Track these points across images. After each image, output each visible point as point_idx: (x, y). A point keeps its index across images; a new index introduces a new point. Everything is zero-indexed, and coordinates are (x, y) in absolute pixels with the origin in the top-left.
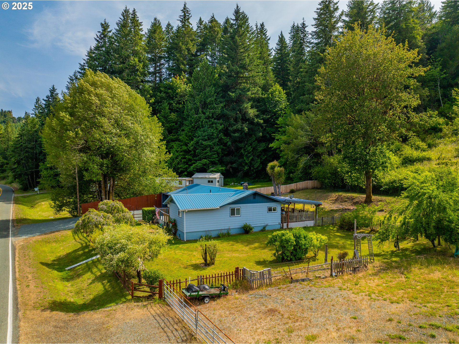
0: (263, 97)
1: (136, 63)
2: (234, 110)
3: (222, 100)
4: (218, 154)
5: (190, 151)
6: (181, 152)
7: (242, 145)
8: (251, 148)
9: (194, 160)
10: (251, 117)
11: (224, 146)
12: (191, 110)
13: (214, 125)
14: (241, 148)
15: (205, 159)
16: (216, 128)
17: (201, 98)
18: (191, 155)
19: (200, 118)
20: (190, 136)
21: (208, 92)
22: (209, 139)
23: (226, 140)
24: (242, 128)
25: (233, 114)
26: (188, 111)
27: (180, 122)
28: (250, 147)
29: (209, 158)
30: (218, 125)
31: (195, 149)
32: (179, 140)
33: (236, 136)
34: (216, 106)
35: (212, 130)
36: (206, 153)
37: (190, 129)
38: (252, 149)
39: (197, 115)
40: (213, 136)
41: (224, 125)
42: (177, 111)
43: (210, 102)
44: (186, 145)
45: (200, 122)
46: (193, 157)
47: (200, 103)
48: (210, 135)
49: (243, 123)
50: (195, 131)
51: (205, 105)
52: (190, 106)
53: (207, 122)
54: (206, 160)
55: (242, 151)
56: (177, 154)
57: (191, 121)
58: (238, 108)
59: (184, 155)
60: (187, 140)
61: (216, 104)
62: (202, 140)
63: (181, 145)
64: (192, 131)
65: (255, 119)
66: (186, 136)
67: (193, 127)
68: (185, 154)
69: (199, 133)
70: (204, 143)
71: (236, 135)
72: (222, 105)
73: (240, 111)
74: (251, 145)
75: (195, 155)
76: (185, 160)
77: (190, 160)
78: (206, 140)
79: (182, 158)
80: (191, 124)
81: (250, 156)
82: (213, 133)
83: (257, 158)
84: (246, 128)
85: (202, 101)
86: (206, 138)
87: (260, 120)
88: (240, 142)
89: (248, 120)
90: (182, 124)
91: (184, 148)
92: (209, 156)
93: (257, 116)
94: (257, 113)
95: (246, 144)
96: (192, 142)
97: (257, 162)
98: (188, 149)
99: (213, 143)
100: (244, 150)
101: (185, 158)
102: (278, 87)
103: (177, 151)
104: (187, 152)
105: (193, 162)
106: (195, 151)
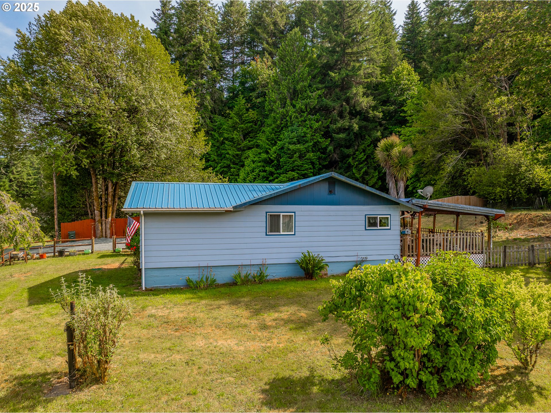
0: (383, 80)
1: (200, 43)
2: (338, 99)
3: (320, 86)
4: (313, 163)
5: (273, 161)
6: (260, 162)
7: (350, 151)
8: (365, 155)
9: (278, 173)
10: (363, 109)
11: (322, 153)
12: (275, 102)
13: (307, 122)
14: (348, 156)
15: (293, 170)
16: (311, 127)
17: (288, 83)
18: (273, 166)
19: (287, 112)
20: (273, 139)
21: (299, 75)
22: (299, 143)
23: (325, 143)
24: (350, 127)
25: (337, 105)
26: (270, 105)
27: (261, 121)
28: (363, 154)
29: (298, 170)
30: (313, 122)
31: (279, 156)
32: (258, 146)
33: (340, 138)
34: (310, 94)
35: (305, 129)
36: (294, 162)
37: (273, 129)
38: (365, 157)
39: (284, 107)
40: (305, 139)
41: (322, 122)
42: (258, 108)
43: (302, 88)
44: (267, 153)
45: (288, 118)
46: (276, 170)
47: (288, 91)
48: (300, 136)
49: (351, 119)
50: (280, 131)
51: (295, 94)
52: (274, 96)
53: (297, 118)
54: (294, 173)
55: (350, 160)
56: (253, 166)
57: (275, 118)
58: (343, 97)
59: (263, 166)
60: (268, 144)
61: (310, 91)
62: (290, 143)
63: (260, 153)
64: (276, 132)
65: (371, 112)
66: (268, 139)
67: (278, 127)
68: (265, 165)
69: (286, 134)
70: (291, 147)
71: (341, 136)
72: (319, 92)
73: (348, 100)
74: (364, 151)
75: (278, 167)
76: (265, 174)
77: (272, 174)
78: (294, 143)
79: (260, 171)
80: (275, 122)
81: (362, 168)
82: (305, 133)
83: (373, 171)
84: (355, 125)
85: (290, 88)
86: (295, 140)
87: (377, 113)
88: (348, 147)
89: (359, 113)
90: (262, 124)
91: (264, 156)
92: (298, 166)
93: (375, 108)
94: (373, 103)
95: (357, 150)
96: (274, 148)
97: (373, 177)
98: (269, 158)
99: (306, 148)
100: (354, 158)
101: (265, 171)
102: (405, 66)
103: (254, 162)
104: (268, 162)
105: (275, 176)
106: (278, 161)
